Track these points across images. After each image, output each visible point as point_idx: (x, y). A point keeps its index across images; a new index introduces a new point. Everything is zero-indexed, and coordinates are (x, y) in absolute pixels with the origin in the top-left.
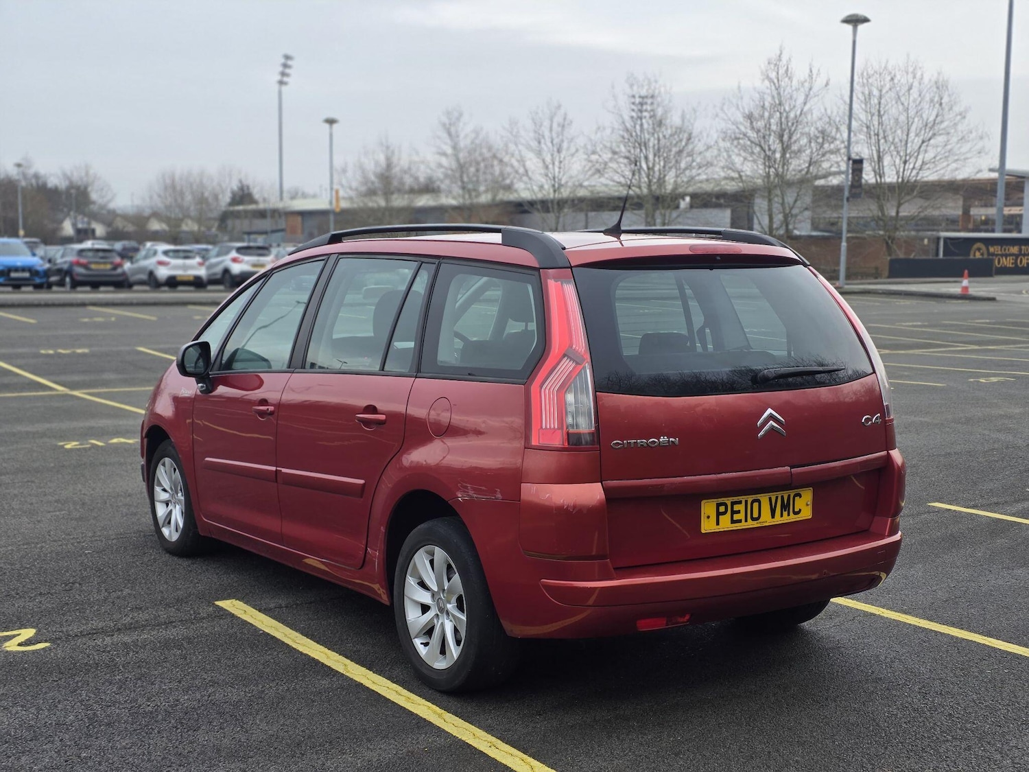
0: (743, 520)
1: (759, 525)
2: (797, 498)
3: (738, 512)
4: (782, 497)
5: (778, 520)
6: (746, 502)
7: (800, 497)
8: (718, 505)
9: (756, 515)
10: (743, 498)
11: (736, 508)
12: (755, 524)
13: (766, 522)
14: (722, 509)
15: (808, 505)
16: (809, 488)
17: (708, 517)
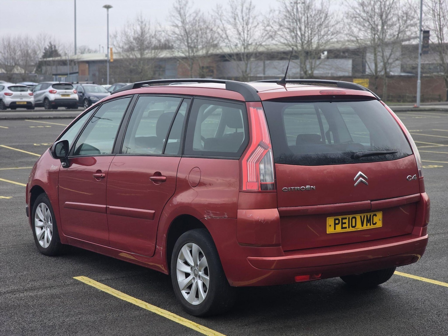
0: (348, 227)
1: (355, 230)
2: (374, 217)
3: (345, 223)
4: (367, 216)
5: (365, 227)
6: (349, 218)
7: (376, 216)
8: (335, 220)
9: (354, 225)
10: (347, 216)
11: (344, 221)
12: (353, 229)
13: (359, 228)
14: (337, 222)
15: (380, 220)
16: (381, 212)
17: (330, 226)
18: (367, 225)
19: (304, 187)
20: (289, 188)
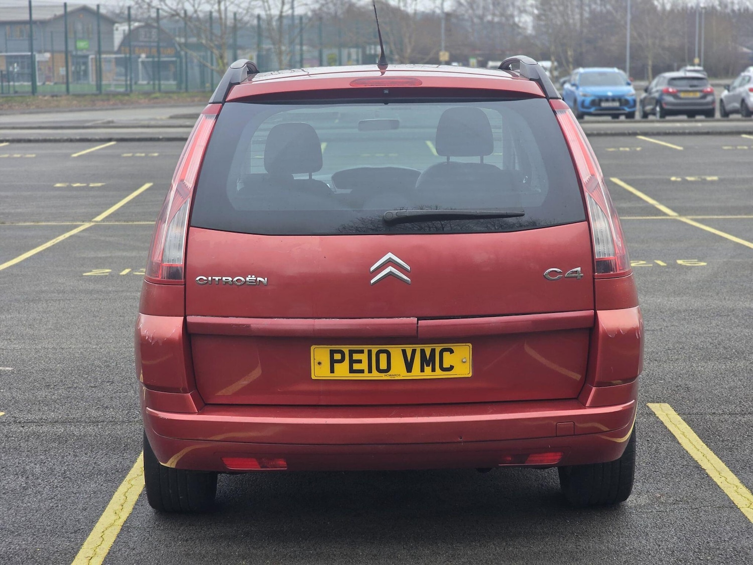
0: (366, 370)
1: (389, 378)
2: (446, 355)
3: (360, 361)
4: (423, 352)
5: (416, 374)
6: (370, 352)
7: (452, 351)
8: (332, 352)
9: (383, 365)
10: (366, 348)
11: (356, 357)
12: (383, 376)
13: (399, 375)
14: (337, 356)
15: (465, 362)
16: (467, 344)
17: (319, 363)
18: (422, 370)
19: (243, 279)
20: (210, 278)
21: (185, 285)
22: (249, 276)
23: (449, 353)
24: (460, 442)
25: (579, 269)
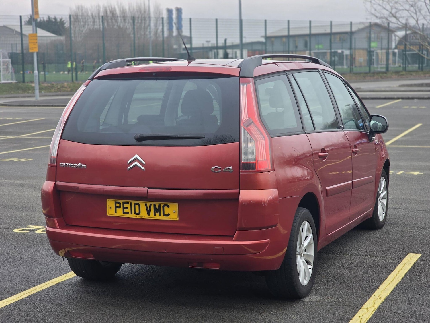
0: (130, 213)
1: (139, 217)
2: (166, 208)
3: (127, 208)
4: (155, 205)
5: (152, 216)
6: (131, 204)
8: (116, 203)
9: (137, 211)
10: (129, 201)
11: (126, 206)
12: (137, 217)
13: (144, 216)
14: (118, 205)
15: (175, 212)
16: (176, 203)
17: (110, 208)
18: (155, 215)
19: (77, 165)
20: (65, 164)
21: (56, 166)
22: (79, 164)
23: (167, 207)
24: (165, 252)
25: (231, 167)
